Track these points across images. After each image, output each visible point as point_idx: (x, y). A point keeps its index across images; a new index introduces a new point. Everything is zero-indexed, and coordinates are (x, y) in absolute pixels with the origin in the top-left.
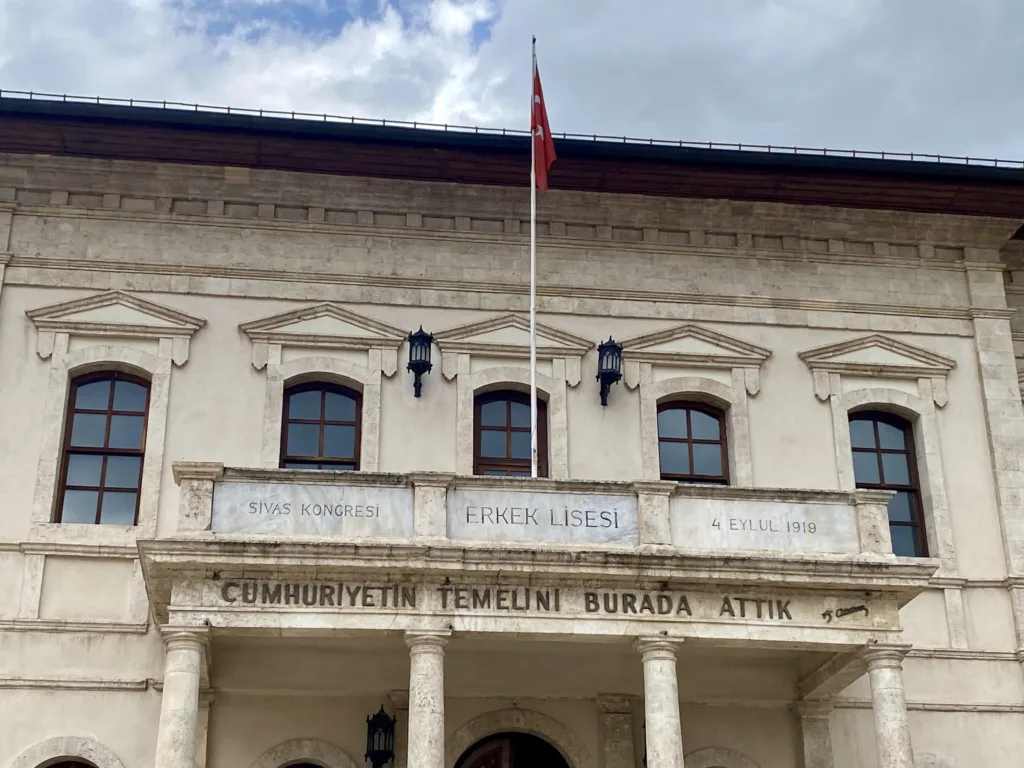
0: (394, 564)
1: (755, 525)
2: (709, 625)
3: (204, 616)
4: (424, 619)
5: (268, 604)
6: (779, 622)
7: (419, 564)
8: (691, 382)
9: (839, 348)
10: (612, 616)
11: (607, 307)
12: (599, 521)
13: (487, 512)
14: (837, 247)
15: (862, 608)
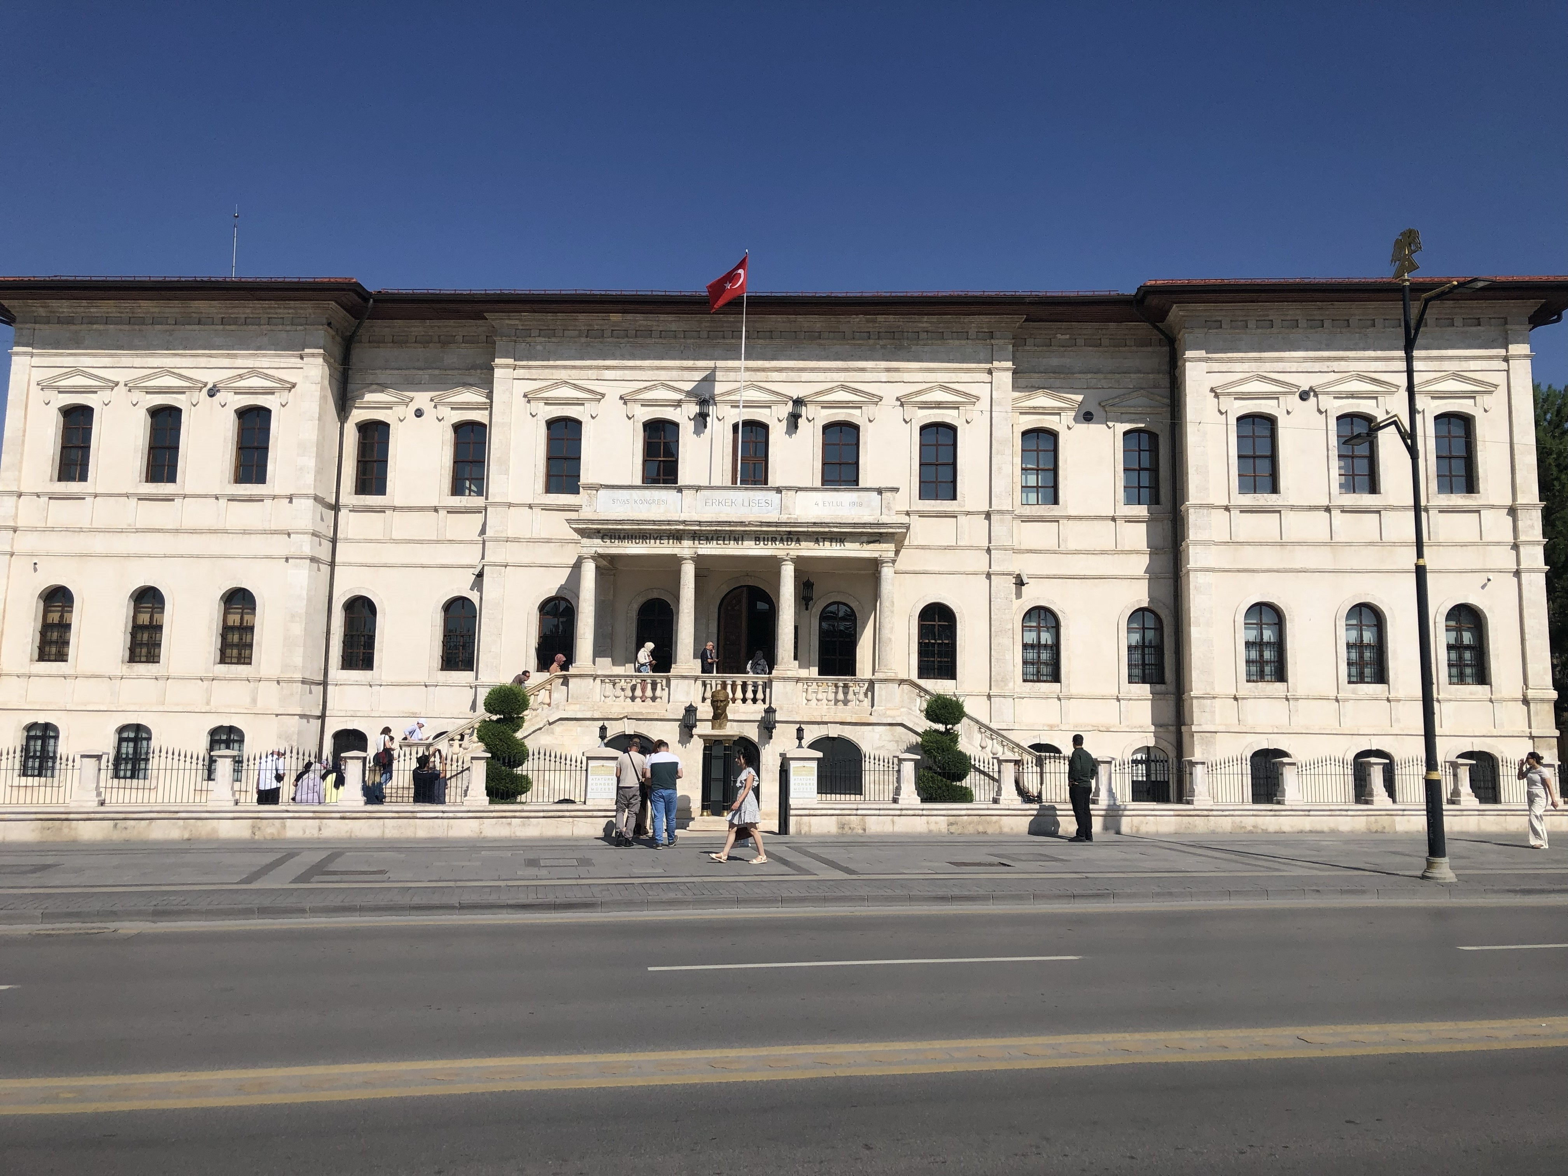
0: (670, 527)
1: (835, 504)
2: (809, 550)
3: (595, 549)
4: (685, 549)
5: (620, 543)
6: (840, 548)
7: (681, 527)
8: (840, 415)
9: (919, 393)
10: (766, 547)
11: (800, 377)
12: (764, 504)
13: (714, 501)
14: (923, 335)
15: (878, 541)
